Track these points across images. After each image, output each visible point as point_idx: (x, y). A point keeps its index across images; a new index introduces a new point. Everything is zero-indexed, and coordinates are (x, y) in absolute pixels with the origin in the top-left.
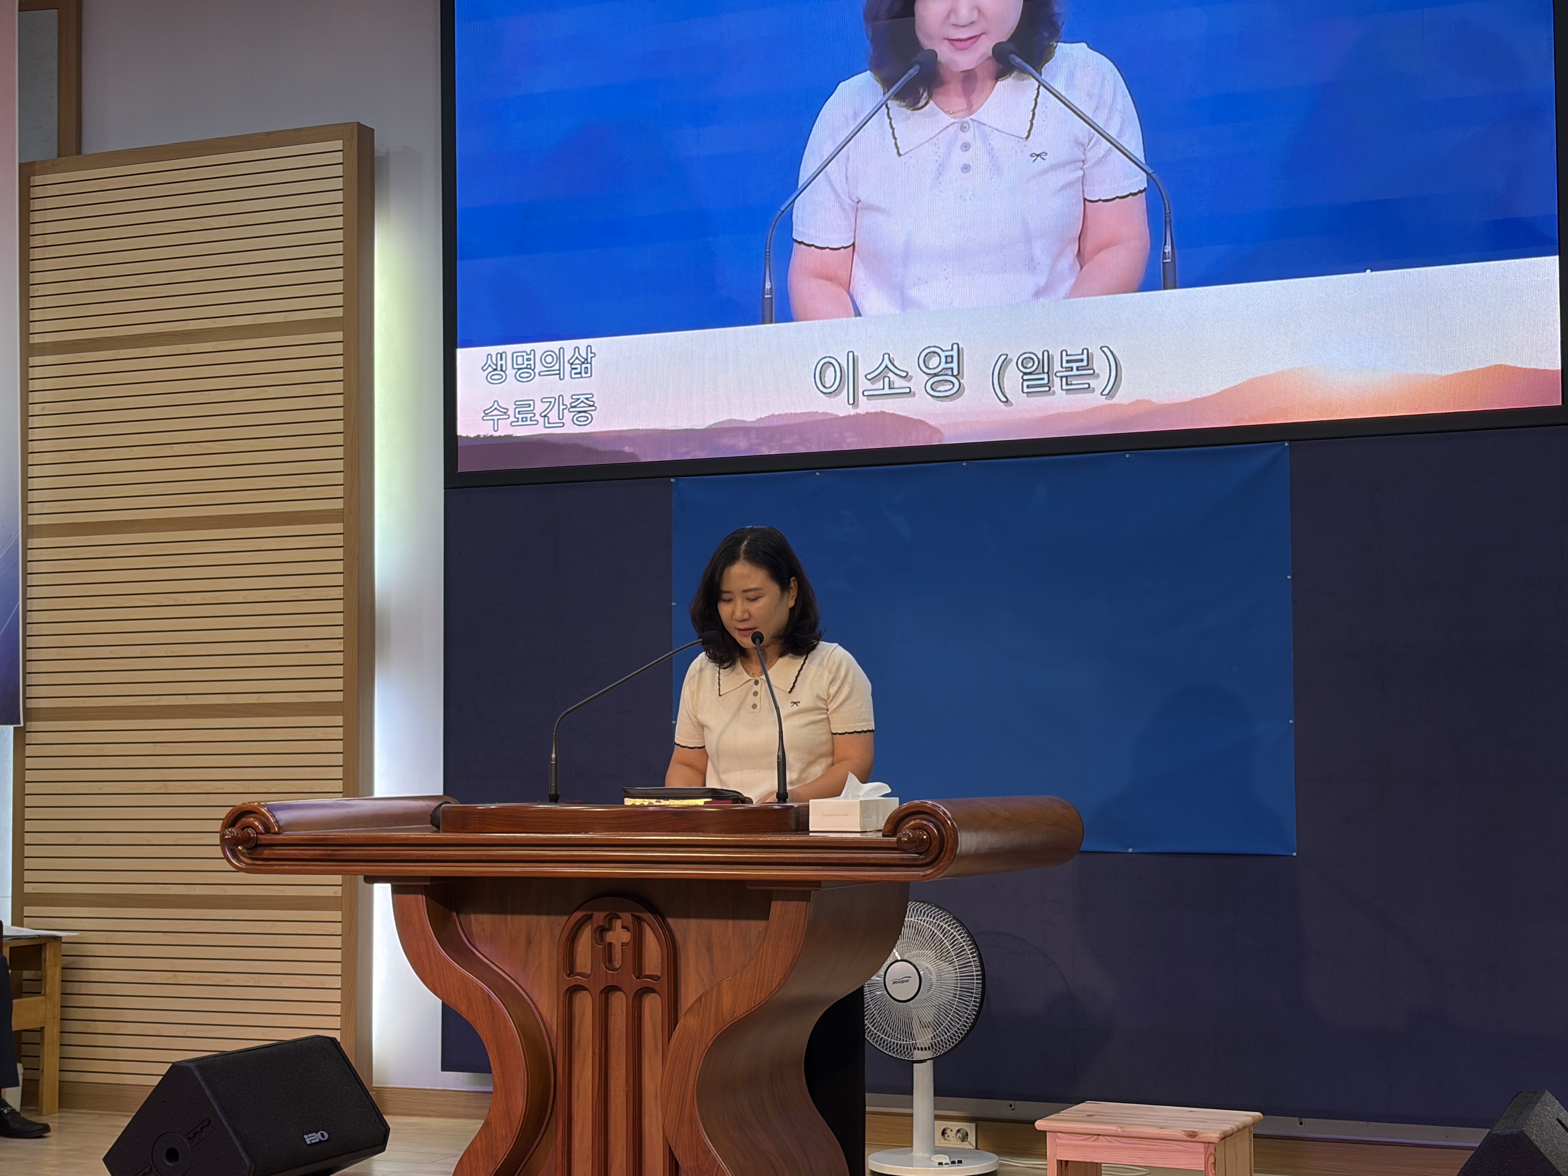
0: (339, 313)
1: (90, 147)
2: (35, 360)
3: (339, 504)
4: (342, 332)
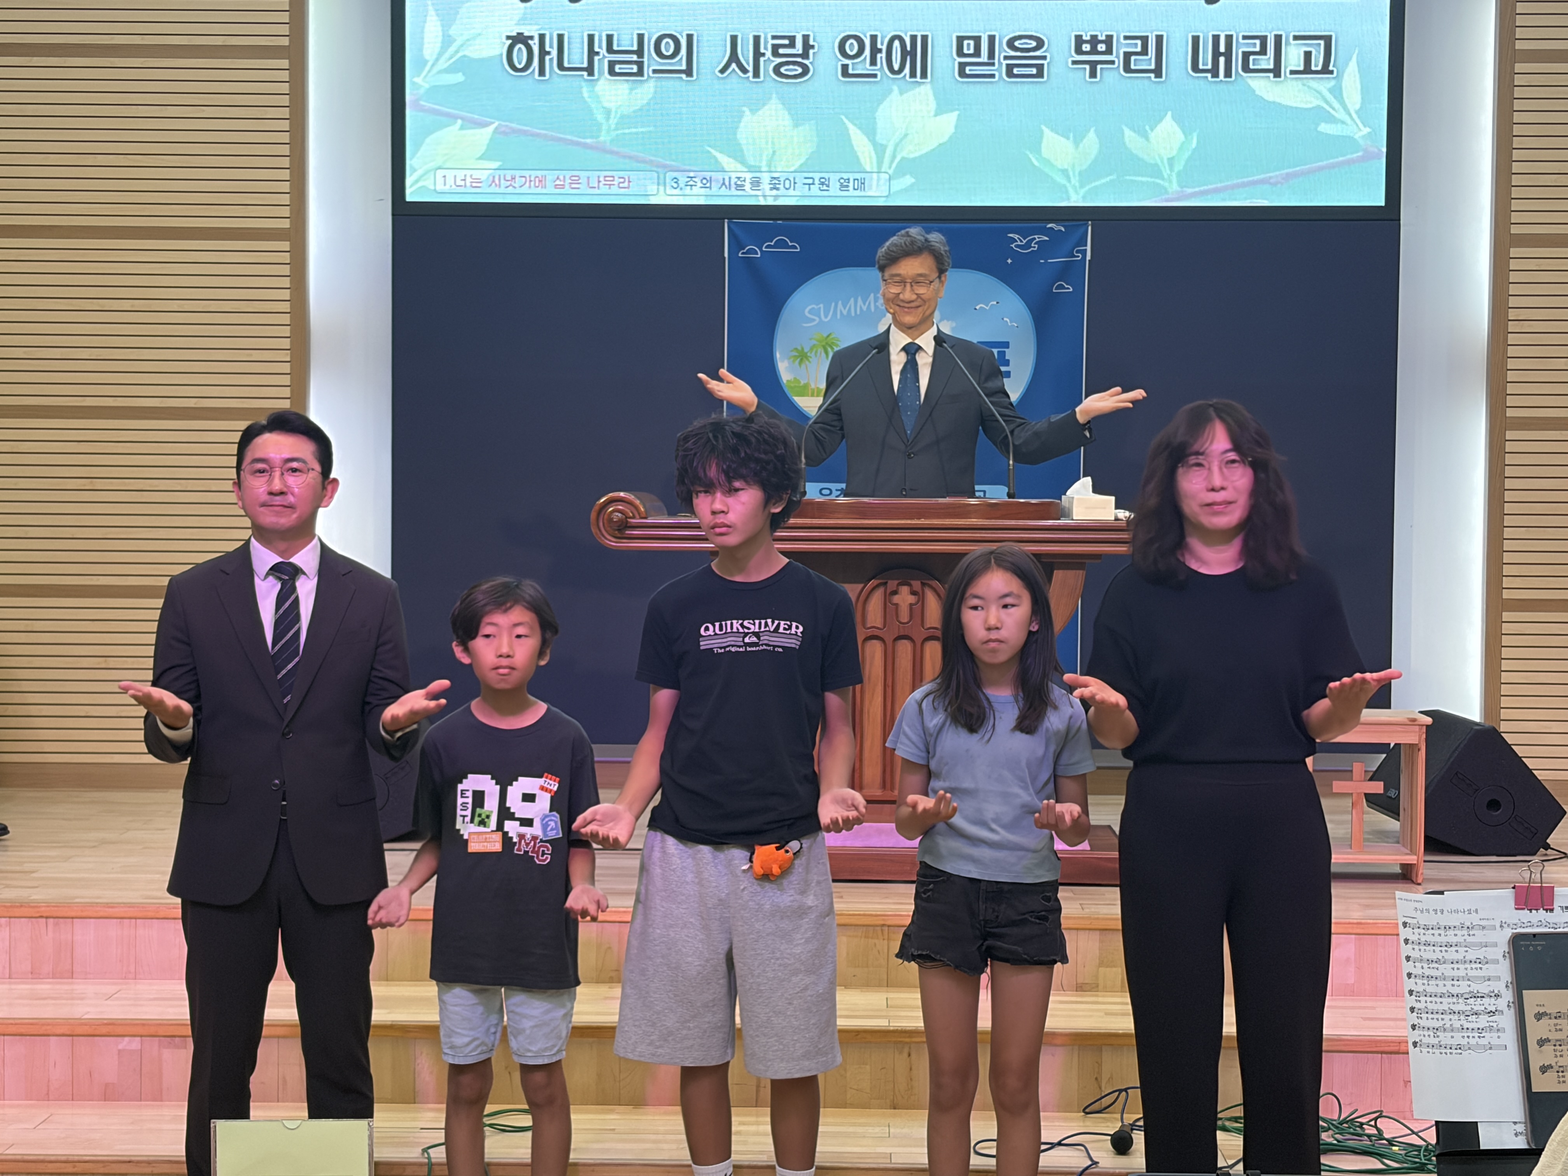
0: (285, 42)
3: (286, 224)
4: (287, 61)
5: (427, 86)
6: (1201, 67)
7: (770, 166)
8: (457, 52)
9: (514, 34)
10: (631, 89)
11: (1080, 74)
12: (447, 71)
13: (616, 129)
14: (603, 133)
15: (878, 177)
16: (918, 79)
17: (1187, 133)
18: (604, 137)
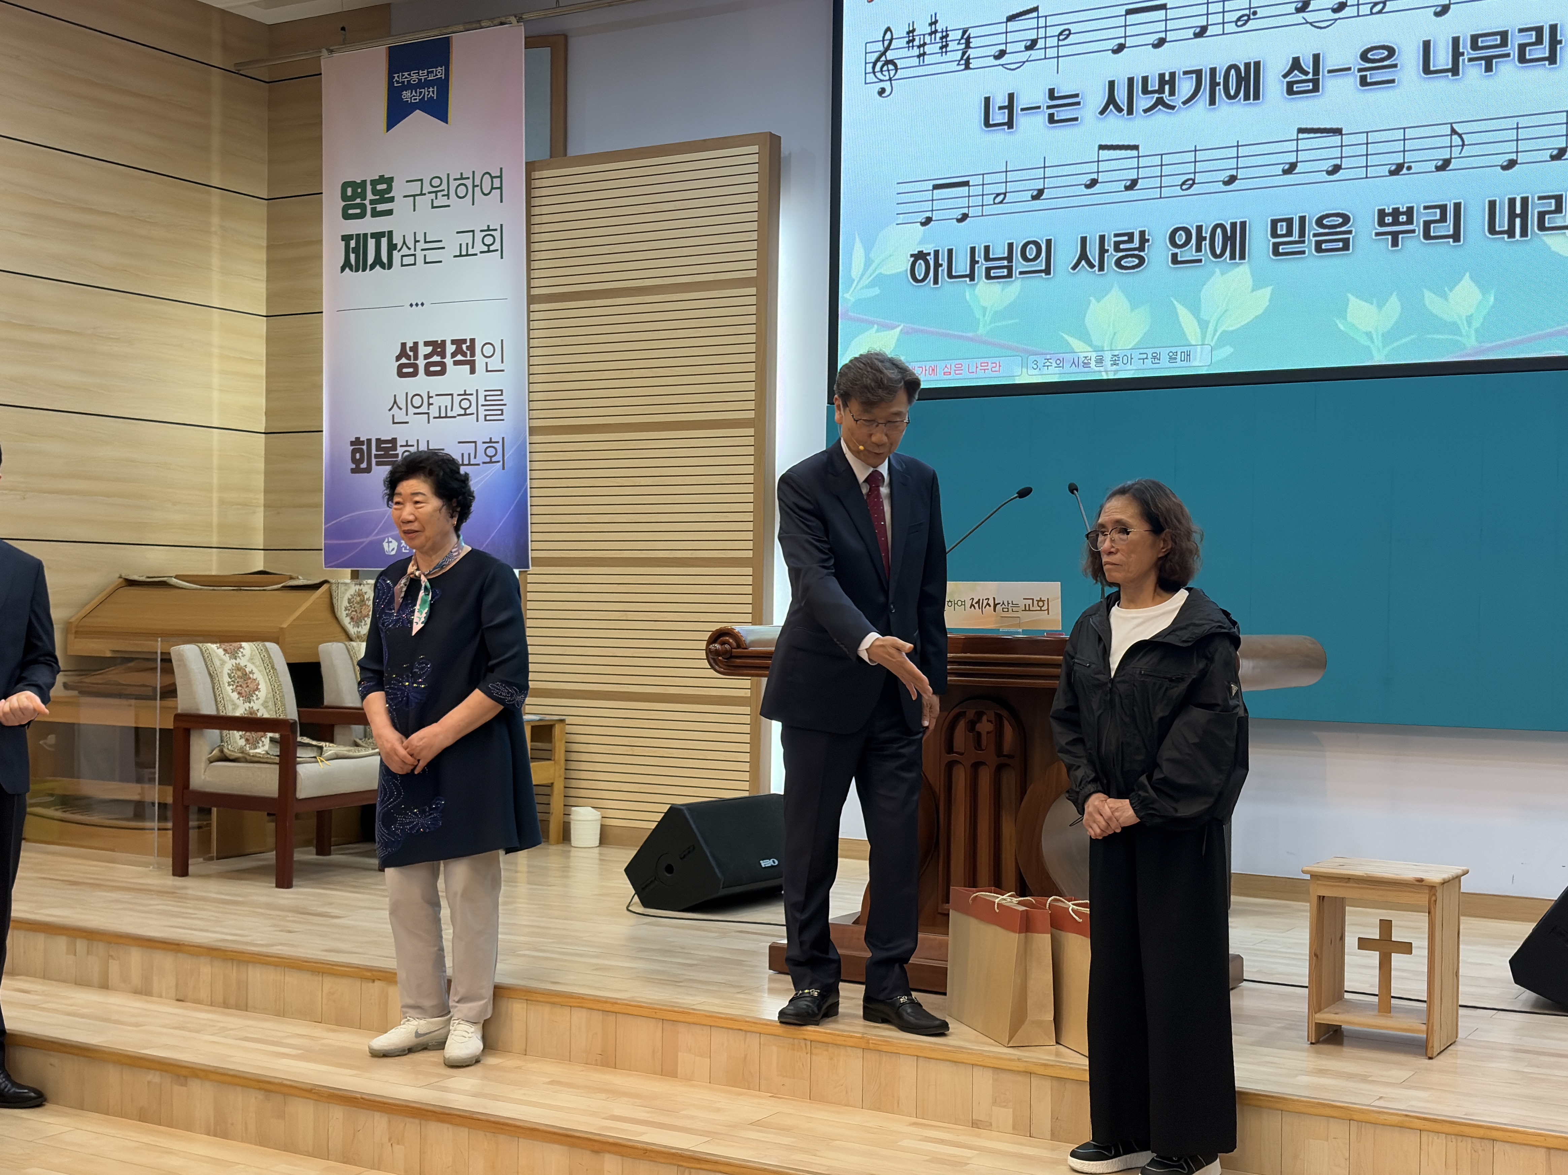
0: (754, 274)
1: (573, 151)
2: (534, 307)
3: (752, 415)
4: (755, 289)
5: (853, 300)
6: (1497, 229)
7: (1111, 346)
8: (875, 270)
9: (916, 252)
10: (1003, 290)
11: (1382, 245)
12: (868, 287)
13: (991, 323)
14: (981, 326)
15: (1202, 348)
16: (1237, 260)
17: (1484, 291)
18: (981, 331)
